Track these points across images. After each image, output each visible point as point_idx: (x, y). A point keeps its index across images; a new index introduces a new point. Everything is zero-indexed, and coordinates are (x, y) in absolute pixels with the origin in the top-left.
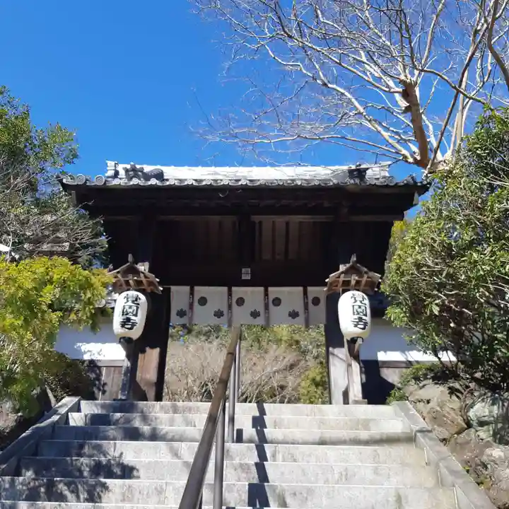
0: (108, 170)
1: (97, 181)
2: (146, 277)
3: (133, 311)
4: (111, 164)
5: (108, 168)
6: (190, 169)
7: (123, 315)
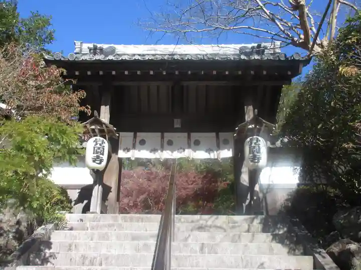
0: (76, 48)
1: (69, 57)
2: (107, 127)
3: (101, 151)
4: (78, 43)
5: (76, 47)
6: (135, 47)
7: (94, 153)
